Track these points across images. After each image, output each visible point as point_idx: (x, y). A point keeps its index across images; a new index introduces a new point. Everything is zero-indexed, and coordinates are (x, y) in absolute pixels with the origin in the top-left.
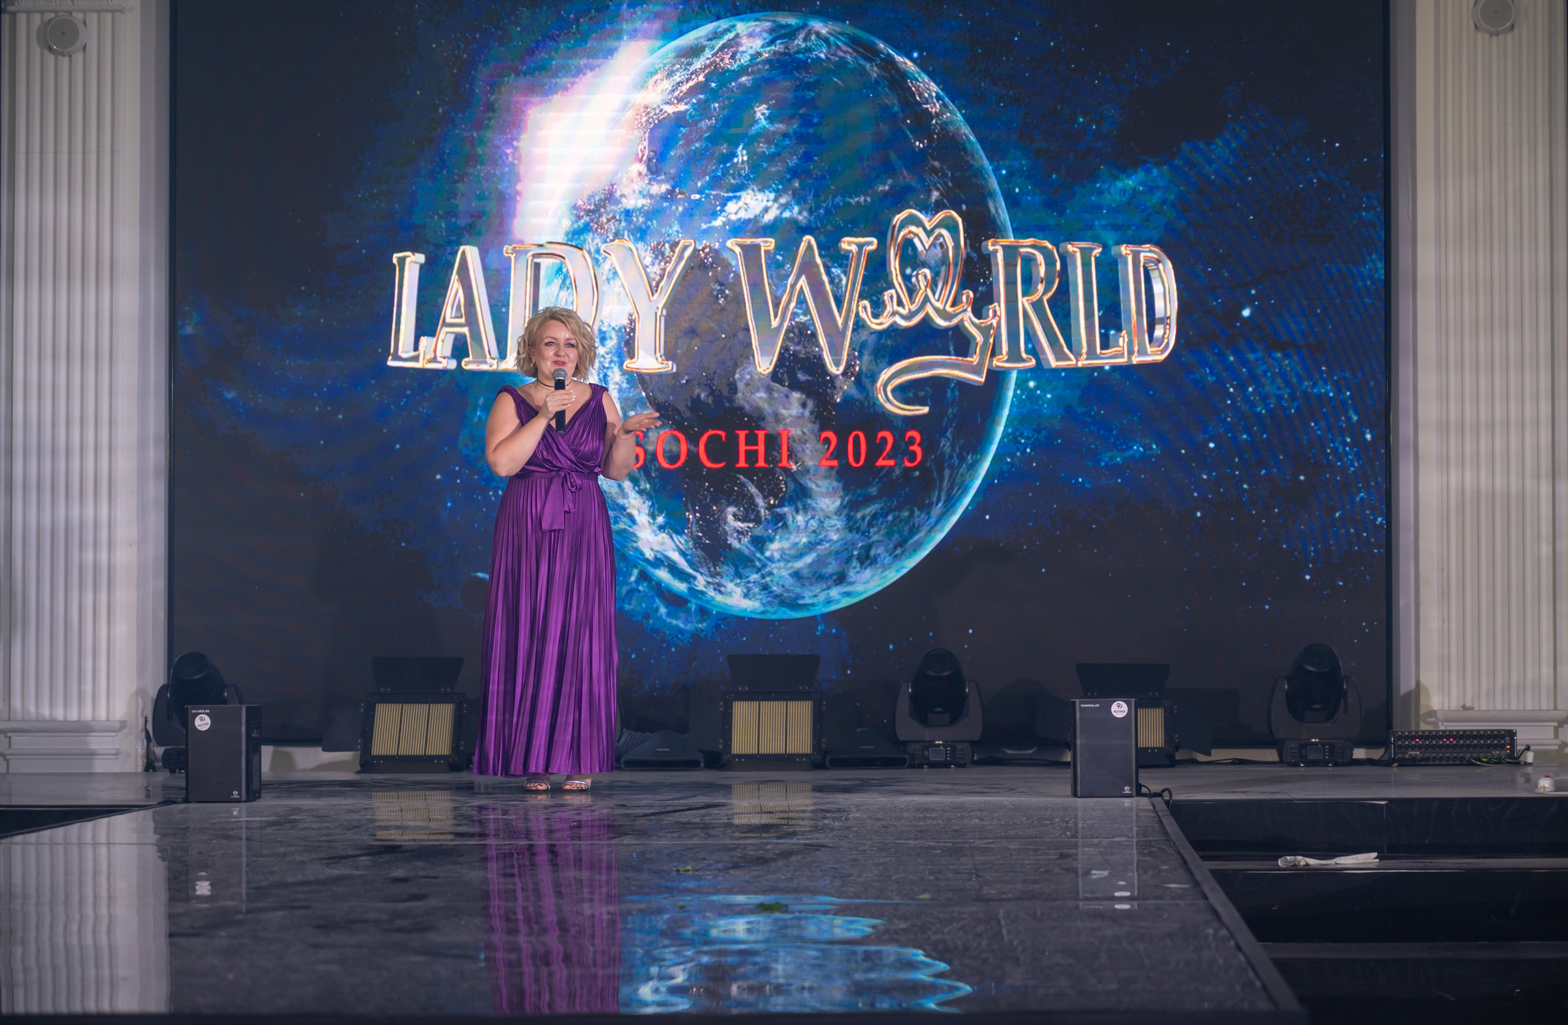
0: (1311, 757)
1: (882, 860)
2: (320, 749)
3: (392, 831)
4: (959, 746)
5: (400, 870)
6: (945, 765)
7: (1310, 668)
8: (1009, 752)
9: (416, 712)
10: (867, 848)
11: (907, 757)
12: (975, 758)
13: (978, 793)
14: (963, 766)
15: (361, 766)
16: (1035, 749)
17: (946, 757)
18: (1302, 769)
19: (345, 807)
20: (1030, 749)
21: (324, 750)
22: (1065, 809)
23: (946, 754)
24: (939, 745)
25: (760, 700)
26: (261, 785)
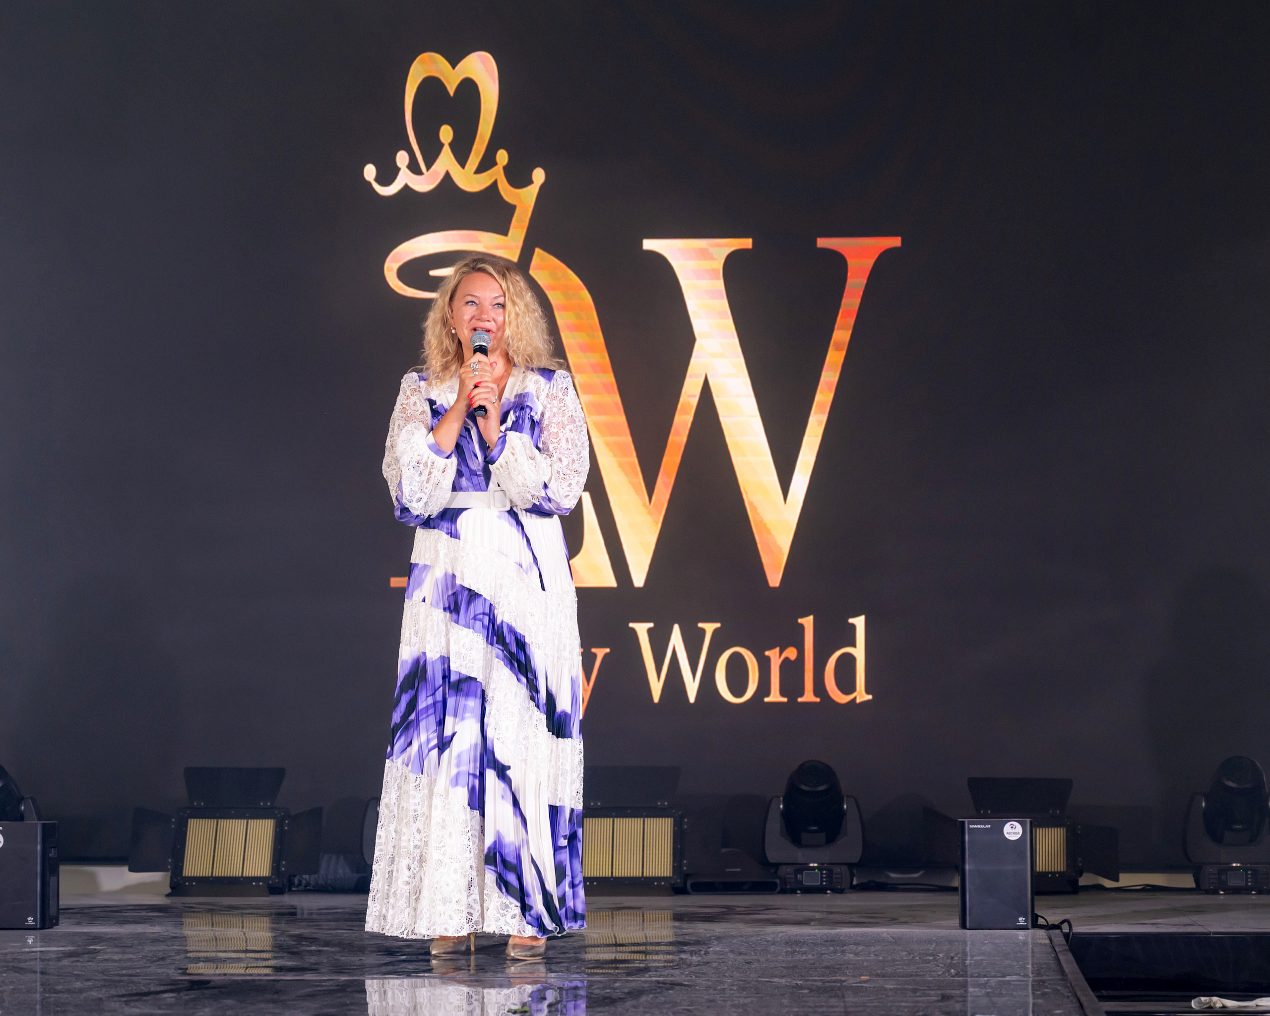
0: (1234, 882)
1: (742, 1001)
2: (126, 868)
3: (201, 964)
4: (837, 870)
5: (207, 1010)
6: (821, 890)
7: (1231, 784)
8: (893, 875)
9: (234, 828)
10: (726, 986)
11: (778, 881)
12: (855, 883)
13: (856, 923)
14: (841, 891)
15: (172, 888)
16: (921, 872)
17: (822, 881)
18: (1222, 897)
19: (151, 936)
20: (917, 872)
21: (131, 870)
22: (951, 942)
23: (822, 878)
24: (813, 868)
25: (614, 817)
26: (58, 909)
